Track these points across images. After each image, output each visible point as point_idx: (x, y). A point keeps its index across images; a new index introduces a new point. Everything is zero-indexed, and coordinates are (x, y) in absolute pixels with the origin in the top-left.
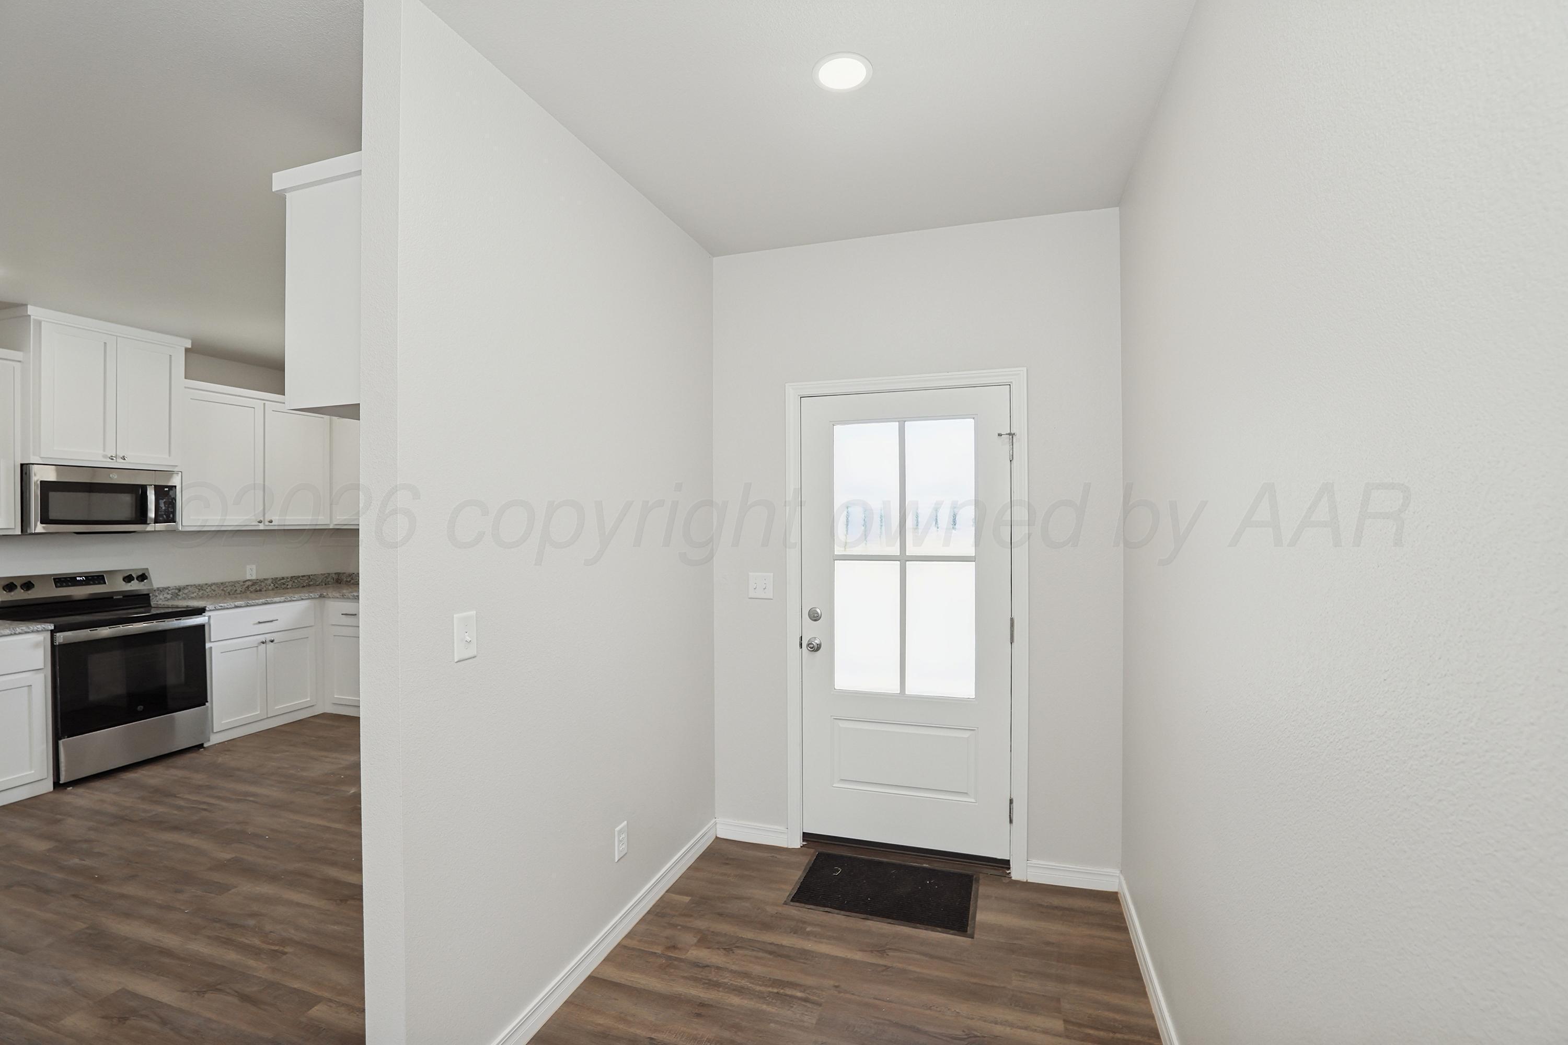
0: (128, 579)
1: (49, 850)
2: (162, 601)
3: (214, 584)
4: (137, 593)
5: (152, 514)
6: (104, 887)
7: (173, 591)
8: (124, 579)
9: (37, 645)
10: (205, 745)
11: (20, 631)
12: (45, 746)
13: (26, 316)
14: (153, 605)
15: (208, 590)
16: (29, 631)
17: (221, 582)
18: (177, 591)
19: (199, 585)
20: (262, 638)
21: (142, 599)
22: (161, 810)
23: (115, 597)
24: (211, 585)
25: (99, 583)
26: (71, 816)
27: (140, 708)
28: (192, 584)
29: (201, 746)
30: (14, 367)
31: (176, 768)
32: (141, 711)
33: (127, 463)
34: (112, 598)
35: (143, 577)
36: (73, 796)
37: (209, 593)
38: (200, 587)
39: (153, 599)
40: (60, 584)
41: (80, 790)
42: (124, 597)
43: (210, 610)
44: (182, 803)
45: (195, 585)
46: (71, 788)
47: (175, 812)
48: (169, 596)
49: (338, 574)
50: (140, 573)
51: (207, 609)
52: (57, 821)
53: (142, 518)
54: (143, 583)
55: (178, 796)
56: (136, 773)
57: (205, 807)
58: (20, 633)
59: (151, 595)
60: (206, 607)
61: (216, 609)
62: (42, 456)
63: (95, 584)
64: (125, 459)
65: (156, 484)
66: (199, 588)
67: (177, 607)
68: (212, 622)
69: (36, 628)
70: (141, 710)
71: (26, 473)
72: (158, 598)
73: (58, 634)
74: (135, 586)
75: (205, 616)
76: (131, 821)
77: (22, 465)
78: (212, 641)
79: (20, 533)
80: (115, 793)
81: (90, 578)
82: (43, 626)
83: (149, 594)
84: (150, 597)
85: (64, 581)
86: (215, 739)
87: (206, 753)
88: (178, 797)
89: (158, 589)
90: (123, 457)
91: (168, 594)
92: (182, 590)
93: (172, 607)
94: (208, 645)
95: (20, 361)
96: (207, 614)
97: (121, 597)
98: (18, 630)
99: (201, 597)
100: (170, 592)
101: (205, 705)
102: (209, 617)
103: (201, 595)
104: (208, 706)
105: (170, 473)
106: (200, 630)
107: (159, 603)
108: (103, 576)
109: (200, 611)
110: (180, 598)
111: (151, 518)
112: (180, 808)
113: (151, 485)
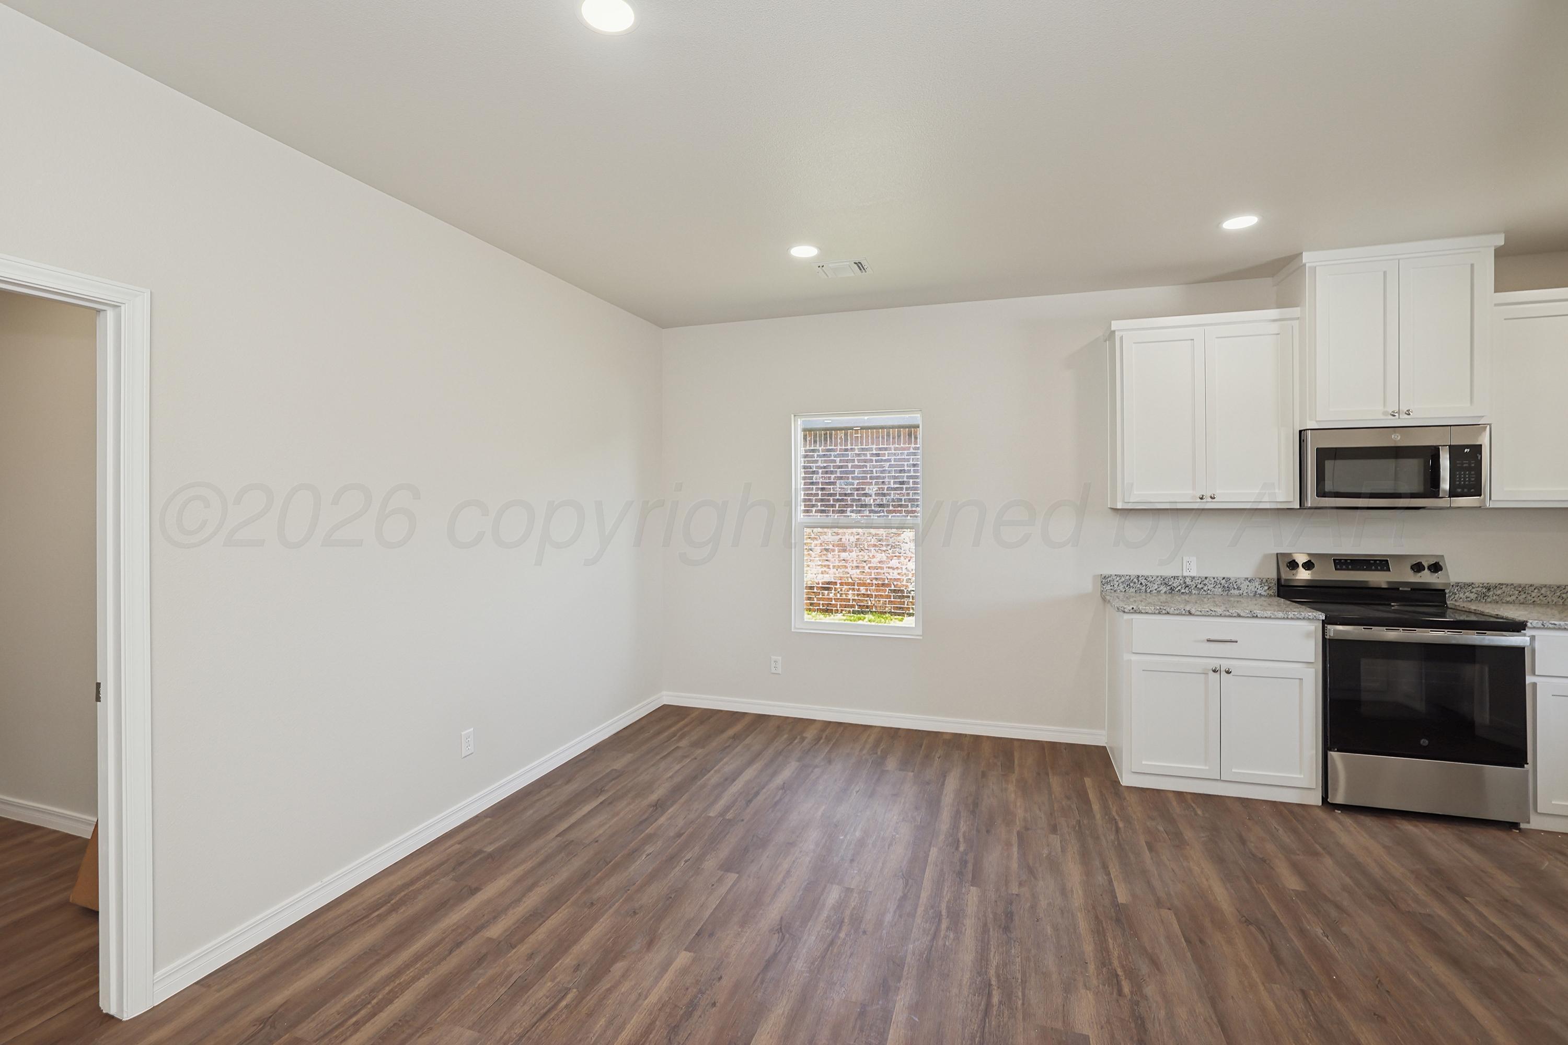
0: (1418, 568)
1: (1297, 893)
2: (1463, 601)
3: (1545, 586)
4: (1427, 587)
5: (1445, 485)
6: (1338, 1005)
7: (1479, 589)
8: (1413, 567)
9: (1308, 635)
10: (1523, 827)
11: (1293, 616)
12: (1314, 752)
13: (1302, 266)
14: (1449, 606)
15: (1533, 595)
16: (1300, 617)
17: (1558, 584)
18: (1484, 590)
19: (1520, 586)
21: (1436, 596)
22: (1440, 912)
23: (1400, 589)
24: (1539, 588)
25: (1382, 570)
26: (1330, 854)
27: (1423, 742)
28: (1509, 582)
29: (1515, 825)
30: (1292, 327)
31: (1472, 845)
32: (1427, 746)
33: (1412, 418)
34: (1399, 589)
35: (1436, 568)
36: (1341, 826)
37: (1535, 599)
38: (1522, 589)
39: (1450, 597)
40: (1340, 566)
41: (1348, 820)
42: (1411, 589)
43: (1534, 628)
44: (1472, 917)
45: (1512, 584)
46: (1340, 812)
47: (1460, 929)
48: (1473, 596)
50: (1432, 561)
51: (1529, 624)
52: (1315, 854)
53: (1432, 487)
54: (1437, 574)
55: (1467, 898)
56: (1416, 826)
57: (1509, 948)
58: (1292, 619)
59: (1447, 591)
60: (1527, 622)
61: (1543, 627)
62: (1317, 420)
63: (1376, 570)
64: (1409, 414)
65: (1455, 442)
66: (1520, 589)
67: (1482, 614)
68: (1537, 645)
69: (1307, 616)
70: (1424, 745)
71: (1303, 440)
72: (1457, 596)
73: (1329, 627)
74: (1426, 577)
75: (1525, 635)
76: (1396, 907)
77: (1300, 432)
78: (1536, 674)
79: (1299, 507)
80: (1385, 847)
81: (1372, 562)
82: (1314, 614)
83: (1444, 590)
84: (1445, 594)
85: (1343, 564)
86: (1536, 823)
87: (1522, 840)
88: (1466, 901)
89: (1457, 584)
90: (1408, 411)
91: (1472, 592)
92: (1492, 589)
93: (1475, 613)
94: (1529, 679)
95: (1298, 318)
96: (1528, 632)
97: (1410, 589)
98: (1291, 615)
99: (1523, 603)
100: (1474, 590)
101: (1523, 767)
102: (1533, 638)
103: (1522, 601)
104: (1528, 771)
105: (1477, 427)
106: (1518, 653)
107: (1457, 604)
108: (1387, 560)
109: (1518, 627)
110: (1489, 600)
111: (1444, 491)
112: (1468, 926)
113: (1447, 446)
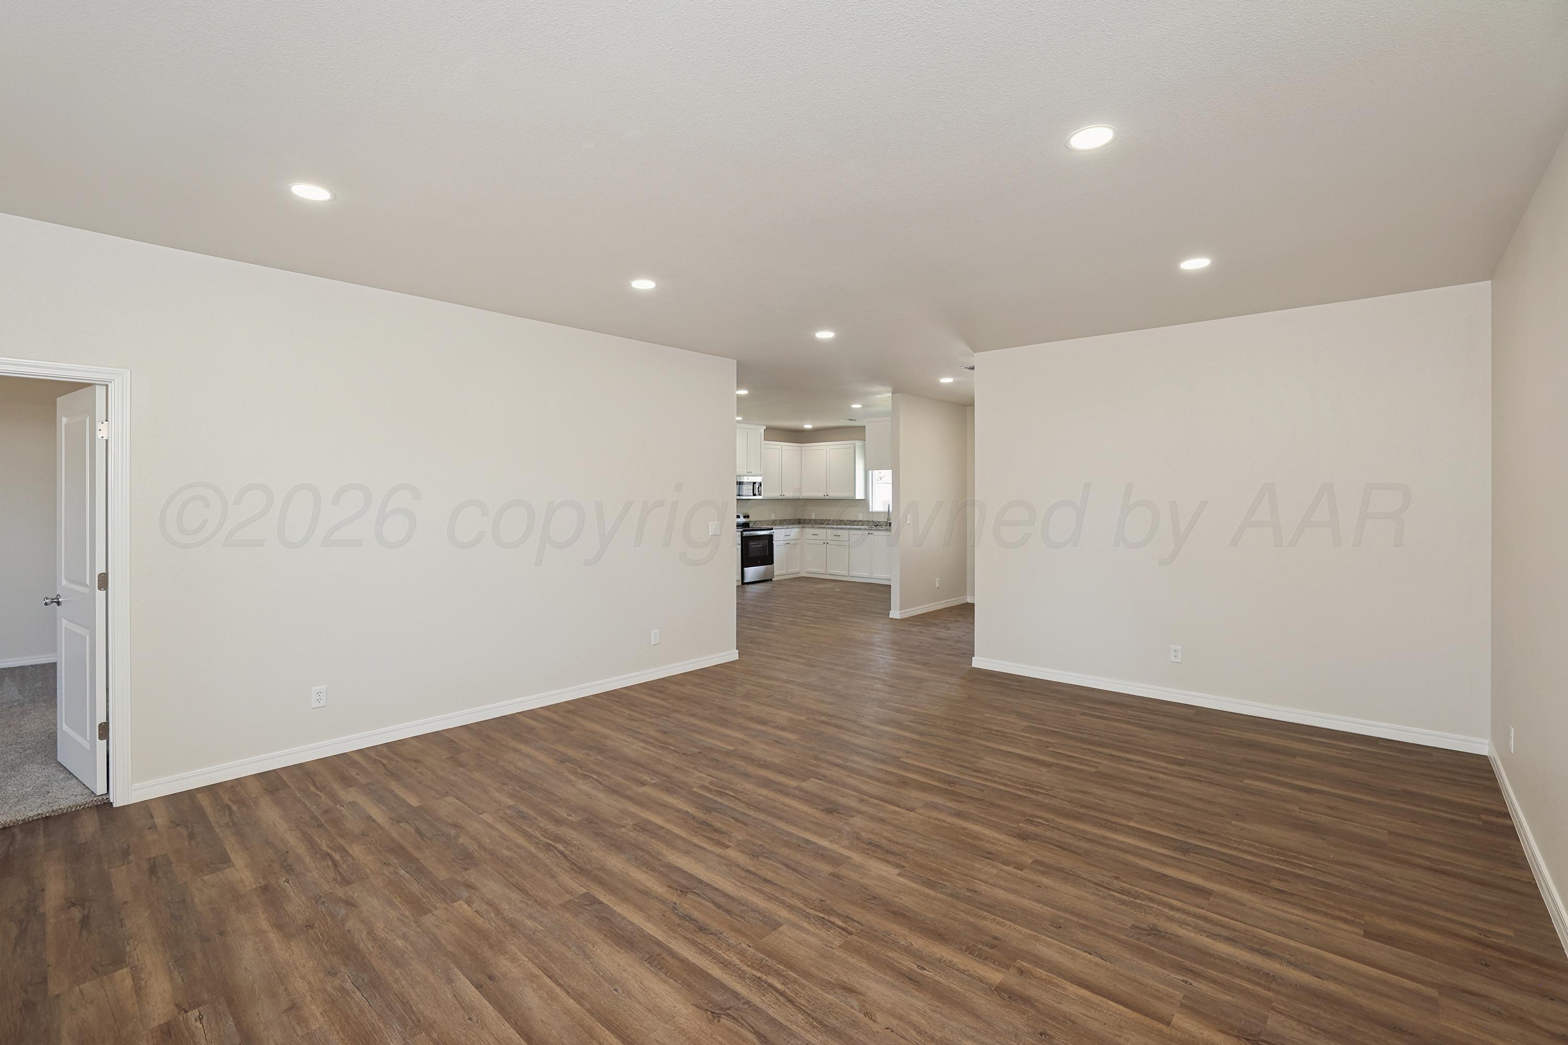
10: (773, 580)
20: (786, 542)
49: (799, 519)
50: (748, 515)
102: (774, 531)
104: (774, 565)
109: (772, 529)
